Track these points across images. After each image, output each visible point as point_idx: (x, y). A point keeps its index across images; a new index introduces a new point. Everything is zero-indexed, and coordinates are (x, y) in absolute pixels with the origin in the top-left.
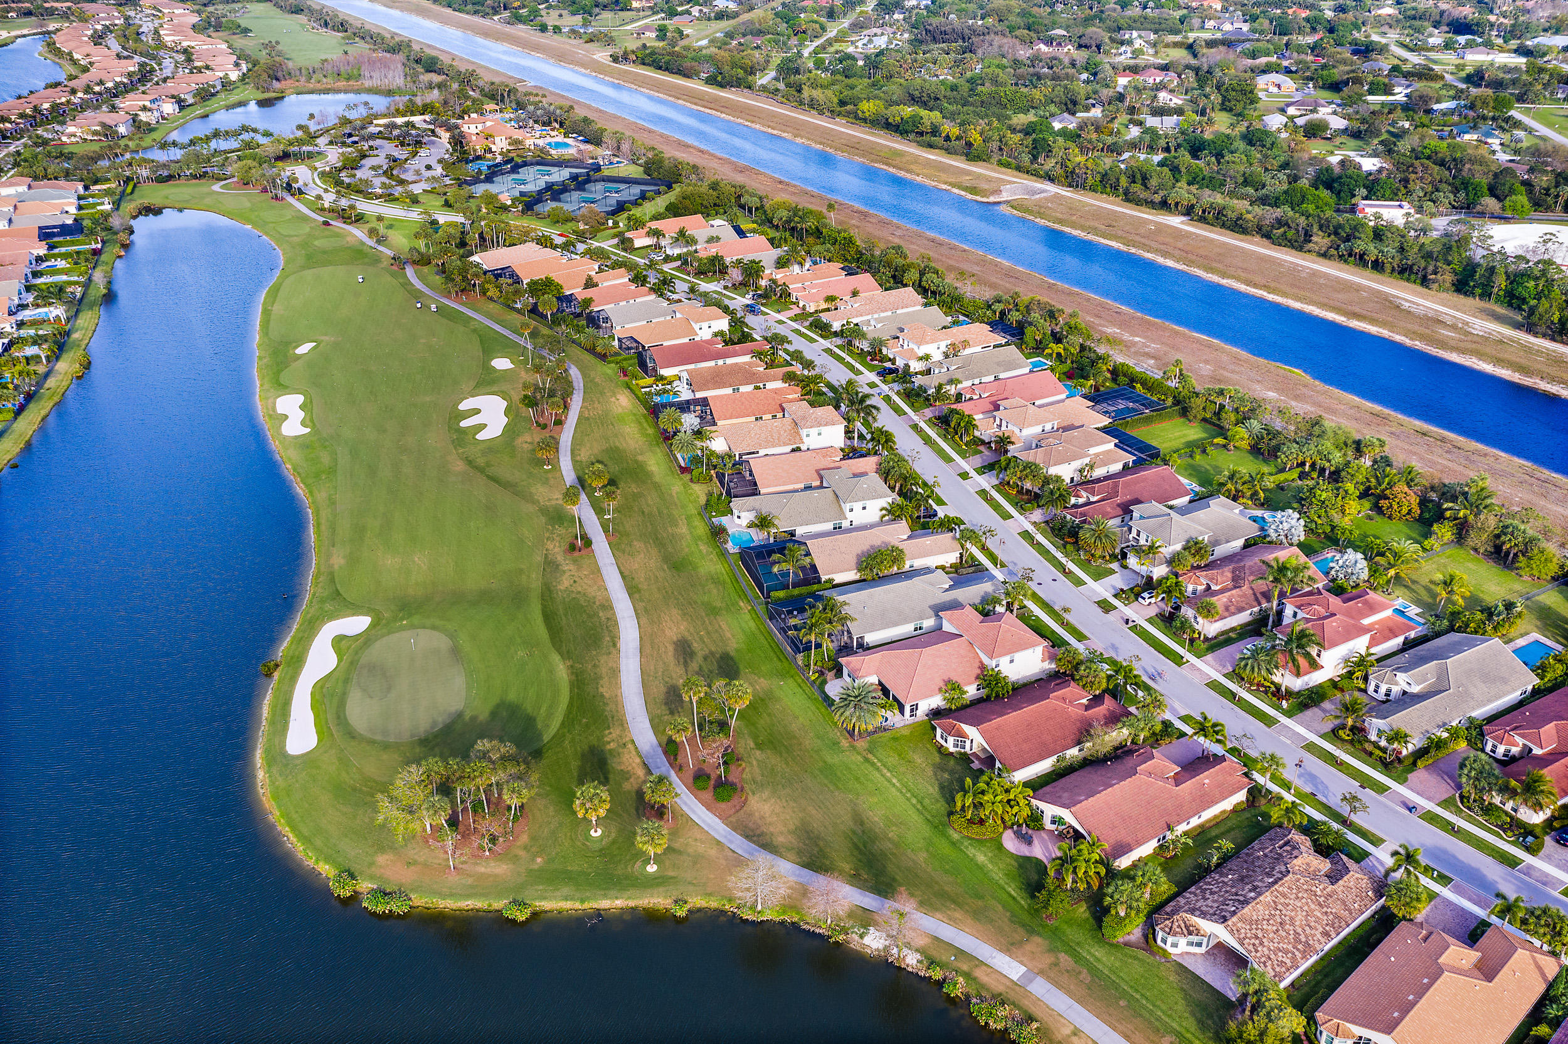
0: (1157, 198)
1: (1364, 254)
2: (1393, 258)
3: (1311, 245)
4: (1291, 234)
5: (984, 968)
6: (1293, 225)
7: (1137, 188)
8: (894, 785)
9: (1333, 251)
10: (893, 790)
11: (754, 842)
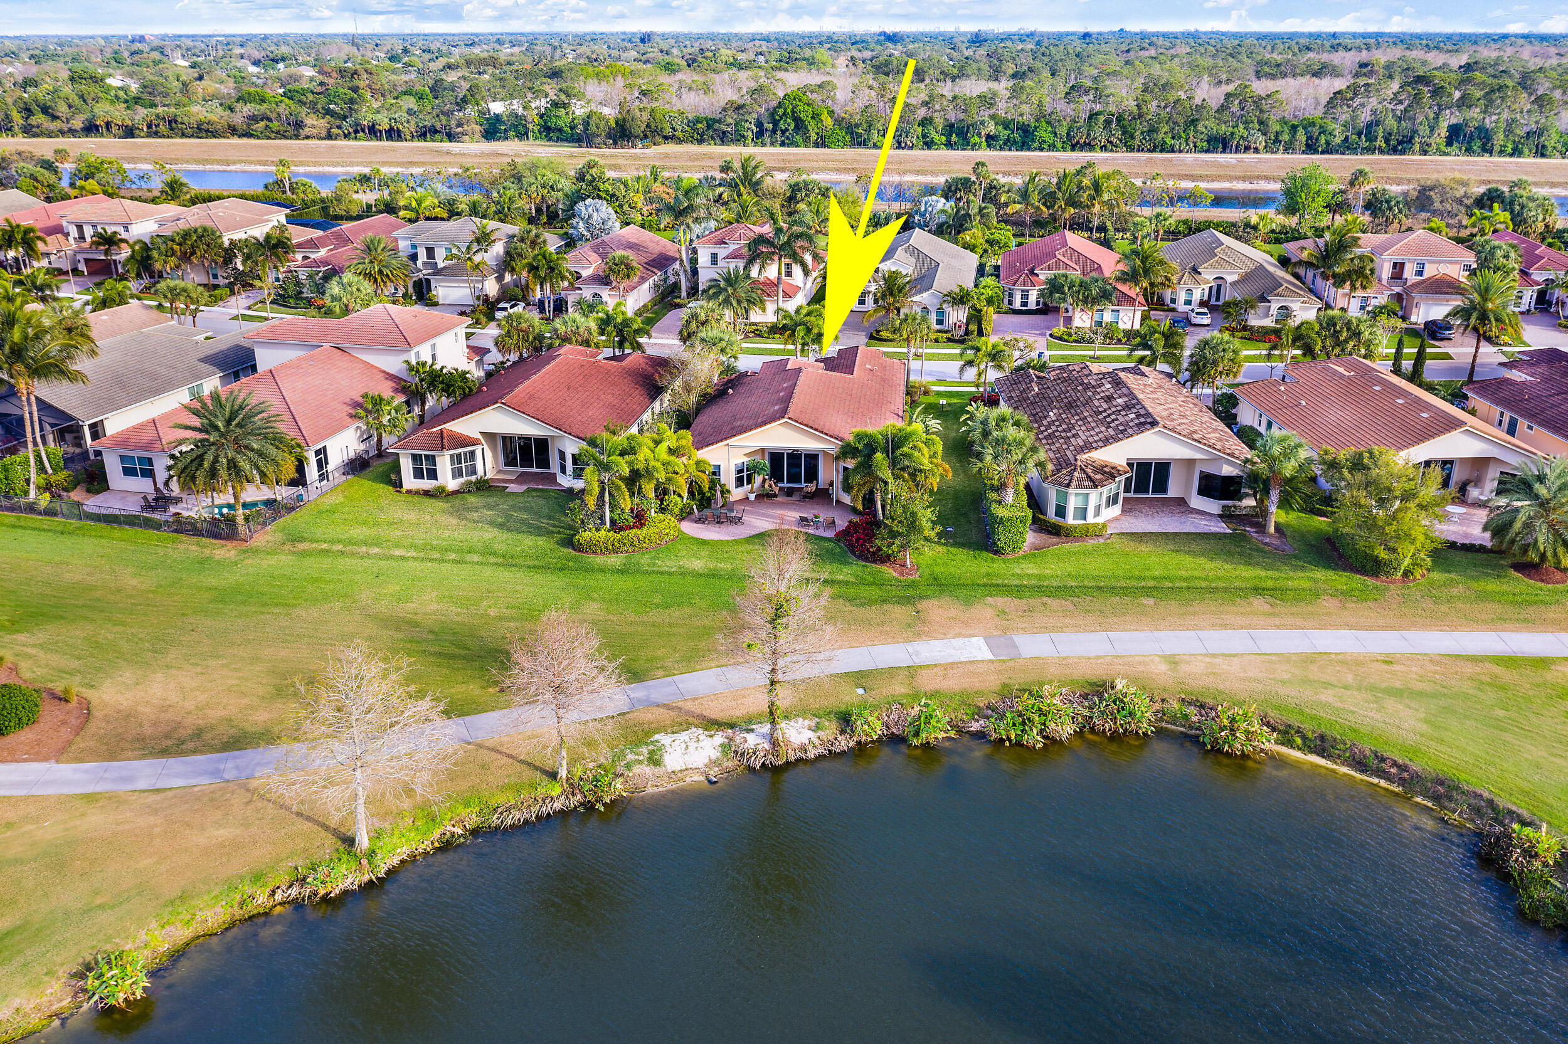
0: (78, 123)
1: (373, 125)
2: (408, 122)
3: (307, 130)
4: (275, 125)
5: (924, 673)
6: (273, 116)
7: (39, 119)
8: (403, 558)
9: (335, 131)
10: (411, 563)
11: (195, 752)
